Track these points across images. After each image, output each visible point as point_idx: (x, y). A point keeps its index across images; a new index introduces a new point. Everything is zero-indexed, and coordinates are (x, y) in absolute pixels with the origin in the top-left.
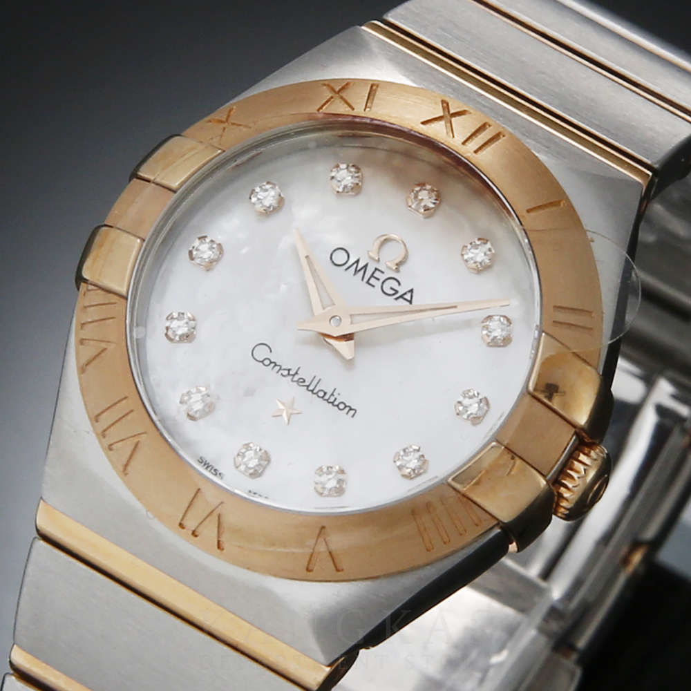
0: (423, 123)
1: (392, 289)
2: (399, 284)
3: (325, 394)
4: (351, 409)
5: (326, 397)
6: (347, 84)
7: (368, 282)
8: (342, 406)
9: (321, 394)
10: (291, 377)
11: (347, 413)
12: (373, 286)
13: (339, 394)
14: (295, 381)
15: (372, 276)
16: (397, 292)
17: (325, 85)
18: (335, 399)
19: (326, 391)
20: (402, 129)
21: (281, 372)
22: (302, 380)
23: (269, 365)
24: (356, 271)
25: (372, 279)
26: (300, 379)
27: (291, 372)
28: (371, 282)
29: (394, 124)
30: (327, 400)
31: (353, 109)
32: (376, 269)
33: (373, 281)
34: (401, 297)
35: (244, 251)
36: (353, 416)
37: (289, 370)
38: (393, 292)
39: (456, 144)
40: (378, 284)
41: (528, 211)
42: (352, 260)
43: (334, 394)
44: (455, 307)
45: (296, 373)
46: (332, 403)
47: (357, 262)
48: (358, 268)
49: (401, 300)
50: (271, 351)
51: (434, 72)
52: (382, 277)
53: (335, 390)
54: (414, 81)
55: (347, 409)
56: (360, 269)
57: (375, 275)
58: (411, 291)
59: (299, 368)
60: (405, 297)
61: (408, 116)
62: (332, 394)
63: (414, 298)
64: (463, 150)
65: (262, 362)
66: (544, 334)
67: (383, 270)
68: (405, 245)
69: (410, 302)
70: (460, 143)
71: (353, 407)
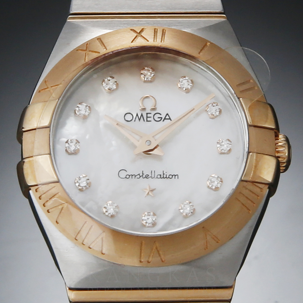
0: (132, 42)
1: (159, 118)
2: (161, 114)
3: (161, 175)
4: (175, 176)
5: (162, 177)
6: (87, 45)
7: (147, 121)
8: (171, 177)
9: (159, 177)
10: (142, 177)
11: (175, 178)
12: (150, 121)
13: (166, 172)
14: (144, 178)
15: (147, 117)
16: (162, 118)
17: (77, 50)
18: (166, 175)
19: (160, 174)
20: (127, 49)
21: (136, 177)
22: (147, 176)
23: (129, 177)
24: (139, 119)
25: (148, 118)
26: (146, 176)
27: (141, 175)
28: (148, 120)
29: (123, 49)
30: (163, 177)
31: (99, 53)
32: (147, 114)
33: (149, 119)
34: (165, 119)
35: (87, 137)
36: (178, 178)
37: (139, 174)
38: (160, 119)
39: (152, 43)
40: (152, 119)
41: (199, 53)
42: (135, 116)
43: (164, 173)
44: (194, 109)
45: (143, 174)
46: (166, 177)
47: (137, 115)
48: (139, 117)
49: (165, 120)
50: (126, 171)
51: (113, 22)
52: (152, 115)
53: (163, 171)
54: (110, 29)
55: (174, 176)
56: (140, 118)
57: (148, 116)
58: (167, 114)
59: (143, 171)
60: (166, 118)
61: (124, 43)
62: (164, 174)
63: (170, 116)
64: (157, 44)
65: (126, 178)
66: (241, 99)
67: (150, 112)
68: (153, 97)
69: (170, 119)
70: (153, 42)
71: (176, 174)
